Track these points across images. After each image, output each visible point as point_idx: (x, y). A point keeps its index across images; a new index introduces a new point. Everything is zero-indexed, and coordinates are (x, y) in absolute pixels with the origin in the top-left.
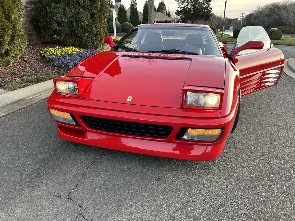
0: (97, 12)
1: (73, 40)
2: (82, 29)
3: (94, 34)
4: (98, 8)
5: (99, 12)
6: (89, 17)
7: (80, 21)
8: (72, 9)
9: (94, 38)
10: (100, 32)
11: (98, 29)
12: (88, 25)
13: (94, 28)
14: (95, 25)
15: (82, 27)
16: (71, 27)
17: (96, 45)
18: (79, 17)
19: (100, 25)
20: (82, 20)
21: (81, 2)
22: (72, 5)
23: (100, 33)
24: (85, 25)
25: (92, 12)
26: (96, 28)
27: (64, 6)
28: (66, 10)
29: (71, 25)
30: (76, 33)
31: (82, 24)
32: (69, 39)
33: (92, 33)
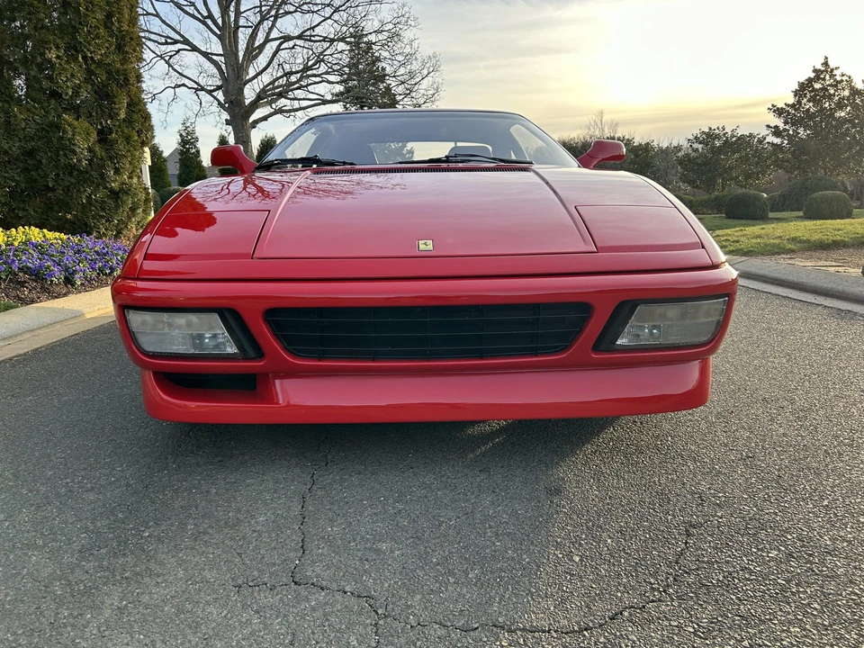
0: (120, 126)
1: (39, 210)
2: (71, 174)
3: (112, 191)
4: (123, 116)
5: (123, 125)
6: (94, 137)
7: (63, 149)
8: (34, 114)
9: (111, 203)
10: (131, 185)
11: (125, 177)
12: (90, 161)
13: (112, 173)
14: (115, 164)
15: (71, 169)
16: (30, 167)
17: (116, 227)
18: (62, 138)
19: (130, 163)
20: (73, 147)
21: (67, 94)
22: (34, 102)
23: (130, 190)
24: (80, 161)
25: (101, 123)
26: (117, 171)
27: (6, 105)
28: (15, 116)
29: (30, 162)
30: (51, 185)
31: (71, 159)
32: (22, 205)
33: (106, 188)
